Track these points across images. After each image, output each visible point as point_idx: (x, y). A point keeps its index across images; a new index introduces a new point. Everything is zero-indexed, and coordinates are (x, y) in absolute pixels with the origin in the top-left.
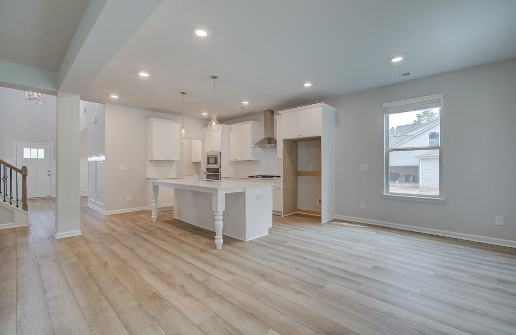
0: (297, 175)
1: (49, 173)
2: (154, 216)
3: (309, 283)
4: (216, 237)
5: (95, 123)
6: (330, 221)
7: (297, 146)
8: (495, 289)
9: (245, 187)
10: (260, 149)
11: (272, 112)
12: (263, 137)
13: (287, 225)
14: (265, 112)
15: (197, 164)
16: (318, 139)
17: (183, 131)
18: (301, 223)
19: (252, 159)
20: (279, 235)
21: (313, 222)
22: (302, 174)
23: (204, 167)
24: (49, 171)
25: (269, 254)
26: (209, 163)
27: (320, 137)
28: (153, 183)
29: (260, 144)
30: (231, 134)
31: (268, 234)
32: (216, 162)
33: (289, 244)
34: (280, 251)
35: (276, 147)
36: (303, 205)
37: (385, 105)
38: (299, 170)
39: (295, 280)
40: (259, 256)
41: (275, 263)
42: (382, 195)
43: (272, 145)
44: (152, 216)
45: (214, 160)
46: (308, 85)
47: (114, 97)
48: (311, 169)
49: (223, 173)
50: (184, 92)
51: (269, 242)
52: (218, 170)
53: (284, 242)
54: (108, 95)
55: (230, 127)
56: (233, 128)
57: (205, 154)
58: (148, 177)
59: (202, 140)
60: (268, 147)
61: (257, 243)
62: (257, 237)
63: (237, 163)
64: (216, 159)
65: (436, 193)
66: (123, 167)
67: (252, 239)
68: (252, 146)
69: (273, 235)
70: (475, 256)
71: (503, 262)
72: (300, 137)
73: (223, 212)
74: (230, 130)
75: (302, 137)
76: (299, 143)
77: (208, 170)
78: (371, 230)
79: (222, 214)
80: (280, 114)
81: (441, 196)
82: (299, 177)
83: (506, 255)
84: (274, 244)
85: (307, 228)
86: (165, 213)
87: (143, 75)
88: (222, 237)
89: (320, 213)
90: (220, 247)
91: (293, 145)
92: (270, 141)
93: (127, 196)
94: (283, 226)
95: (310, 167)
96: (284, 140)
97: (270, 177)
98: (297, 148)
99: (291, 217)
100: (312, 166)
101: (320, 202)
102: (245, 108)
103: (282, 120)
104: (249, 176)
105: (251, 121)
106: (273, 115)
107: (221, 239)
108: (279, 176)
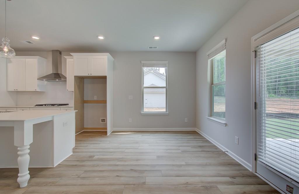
0: (84, 103)
3: (134, 185)
4: (19, 175)
6: (111, 133)
7: (84, 82)
8: (202, 151)
9: (53, 117)
10: (46, 82)
12: (51, 72)
14: (53, 51)
16: (105, 78)
19: (38, 90)
21: (101, 136)
22: (87, 102)
25: (86, 171)
27: (106, 76)
29: (48, 78)
31: (72, 153)
33: (96, 157)
34: (93, 166)
35: (65, 81)
36: (89, 125)
37: (143, 62)
38: (85, 99)
39: (123, 186)
40: (79, 177)
41: (97, 178)
42: (141, 113)
43: (62, 79)
46: (101, 38)
48: (95, 98)
51: (78, 161)
53: (91, 157)
55: (9, 59)
56: (11, 60)
60: (57, 81)
61: (66, 165)
62: (64, 159)
65: (164, 110)
67: (59, 163)
69: (77, 154)
70: (184, 138)
71: (193, 138)
72: (90, 75)
73: (30, 145)
75: (92, 75)
76: (85, 80)
78: (138, 134)
79: (29, 147)
80: (72, 56)
81: (166, 111)
83: (191, 135)
84: (83, 161)
85: (101, 141)
88: (28, 172)
89: (106, 129)
90: (25, 184)
91: (81, 80)
92: (58, 76)
94: (80, 144)
95: (95, 97)
96: (75, 76)
97: (60, 105)
98: (84, 84)
99: (80, 135)
100: (96, 96)
101: (102, 121)
102: (32, 43)
103: (72, 60)
104: (36, 105)
105: (38, 57)
106: (61, 54)
107: (27, 175)
108: (68, 104)
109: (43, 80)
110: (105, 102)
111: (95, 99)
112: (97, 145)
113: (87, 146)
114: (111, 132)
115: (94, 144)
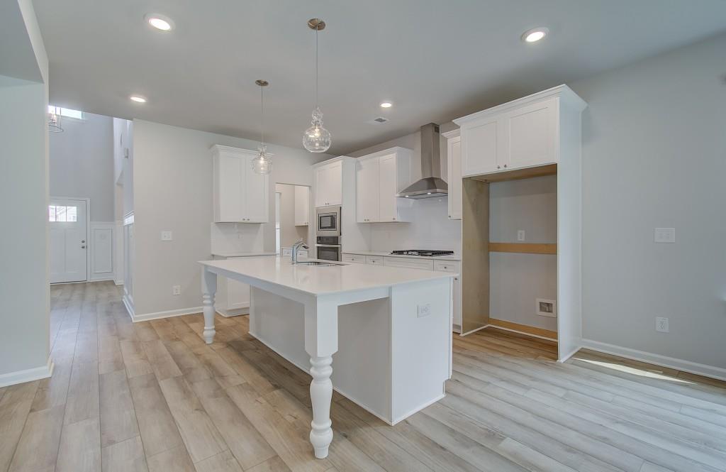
0: (489, 251)
1: (84, 244)
2: (209, 332)
4: (313, 424)
5: (127, 157)
6: (575, 356)
7: (488, 192)
9: (390, 289)
10: (412, 201)
11: (437, 129)
12: (419, 177)
13: (478, 364)
14: (423, 128)
15: (303, 229)
16: (550, 171)
17: (262, 161)
18: (511, 360)
19: (398, 219)
20: (470, 402)
21: (536, 357)
22: (498, 247)
23: (313, 233)
24: (83, 242)
26: (321, 227)
27: (556, 165)
28: (206, 266)
29: (414, 190)
30: (359, 173)
31: (442, 396)
32: (333, 226)
35: (446, 194)
36: (503, 311)
38: (492, 241)
43: (438, 190)
44: (205, 333)
45: (330, 221)
46: (535, 37)
47: (138, 100)
48: (521, 237)
49: (346, 245)
50: (263, 80)
51: (452, 431)
52: (335, 240)
54: (126, 96)
55: (358, 162)
56: (362, 163)
57: (315, 212)
58: (213, 253)
59: (310, 187)
60: (429, 196)
63: (371, 226)
64: (333, 218)
66: (167, 236)
68: (398, 195)
69: (456, 403)
72: (502, 169)
73: (333, 357)
74: (359, 167)
76: (493, 187)
77: (320, 239)
79: (330, 361)
80: (458, 127)
82: (491, 253)
84: (467, 442)
85: (534, 379)
86: (238, 319)
87: (160, 24)
88: (329, 423)
89: (555, 335)
90: (323, 453)
91: (480, 187)
92: (433, 184)
93: (175, 287)
94: (470, 368)
95: (519, 235)
96: (464, 179)
97: (433, 254)
98: (488, 197)
99: (477, 336)
100: (523, 232)
101: (542, 309)
102: (384, 121)
103: (458, 138)
104: (394, 252)
105: (396, 148)
106: (438, 132)
107: (325, 430)
108: (452, 252)
109: (404, 197)
110: (550, 249)
111: (520, 240)
112: (520, 392)
113: (489, 383)
114: (574, 352)
115: (509, 381)
